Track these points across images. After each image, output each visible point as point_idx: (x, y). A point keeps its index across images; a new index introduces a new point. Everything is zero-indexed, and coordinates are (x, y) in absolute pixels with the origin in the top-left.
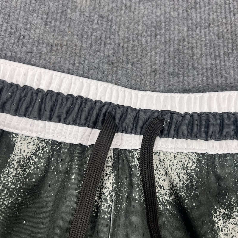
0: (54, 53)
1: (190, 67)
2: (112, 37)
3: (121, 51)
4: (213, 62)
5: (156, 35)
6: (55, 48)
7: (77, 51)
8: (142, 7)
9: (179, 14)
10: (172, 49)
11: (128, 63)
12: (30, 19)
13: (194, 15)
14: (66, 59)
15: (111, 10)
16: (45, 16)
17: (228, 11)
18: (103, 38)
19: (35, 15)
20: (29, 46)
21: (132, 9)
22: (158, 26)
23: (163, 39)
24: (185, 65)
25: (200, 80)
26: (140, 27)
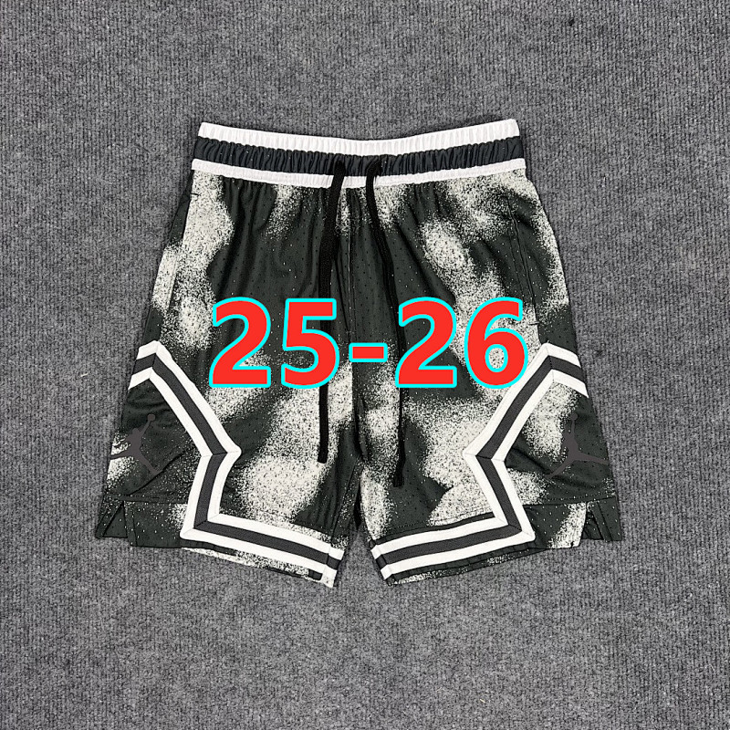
0: (290, 116)
1: (407, 113)
2: (337, 94)
3: (346, 107)
4: (427, 105)
5: (376, 86)
6: (290, 112)
7: (309, 112)
8: (361, 60)
9: (395, 61)
10: (390, 98)
11: (353, 116)
12: (265, 87)
13: (410, 60)
14: (301, 121)
15: (333, 68)
16: (277, 83)
17: (442, 51)
18: (330, 97)
19: (269, 83)
20: (269, 113)
21: (353, 64)
22: (376, 78)
23: (382, 89)
24: (402, 112)
25: (416, 124)
26: (361, 81)
